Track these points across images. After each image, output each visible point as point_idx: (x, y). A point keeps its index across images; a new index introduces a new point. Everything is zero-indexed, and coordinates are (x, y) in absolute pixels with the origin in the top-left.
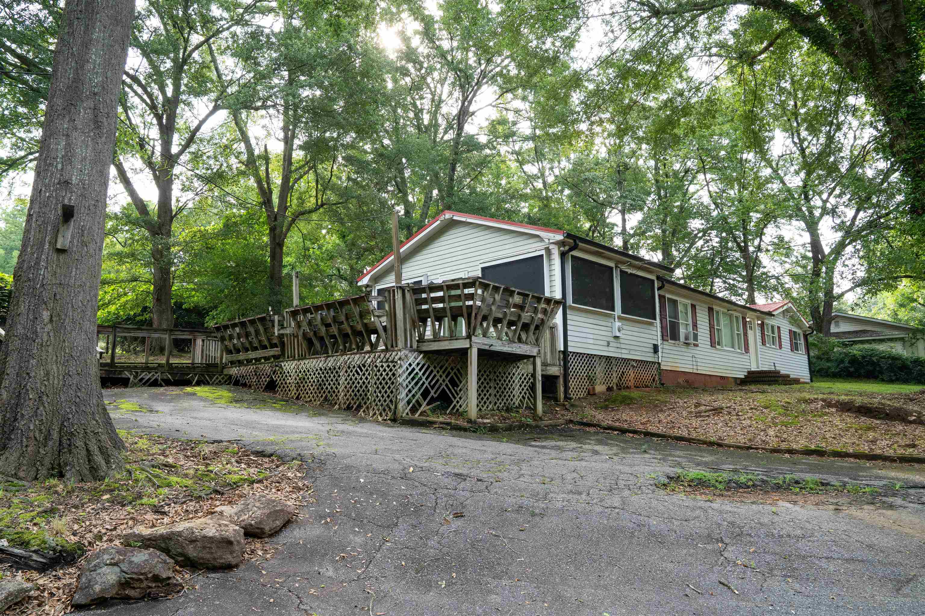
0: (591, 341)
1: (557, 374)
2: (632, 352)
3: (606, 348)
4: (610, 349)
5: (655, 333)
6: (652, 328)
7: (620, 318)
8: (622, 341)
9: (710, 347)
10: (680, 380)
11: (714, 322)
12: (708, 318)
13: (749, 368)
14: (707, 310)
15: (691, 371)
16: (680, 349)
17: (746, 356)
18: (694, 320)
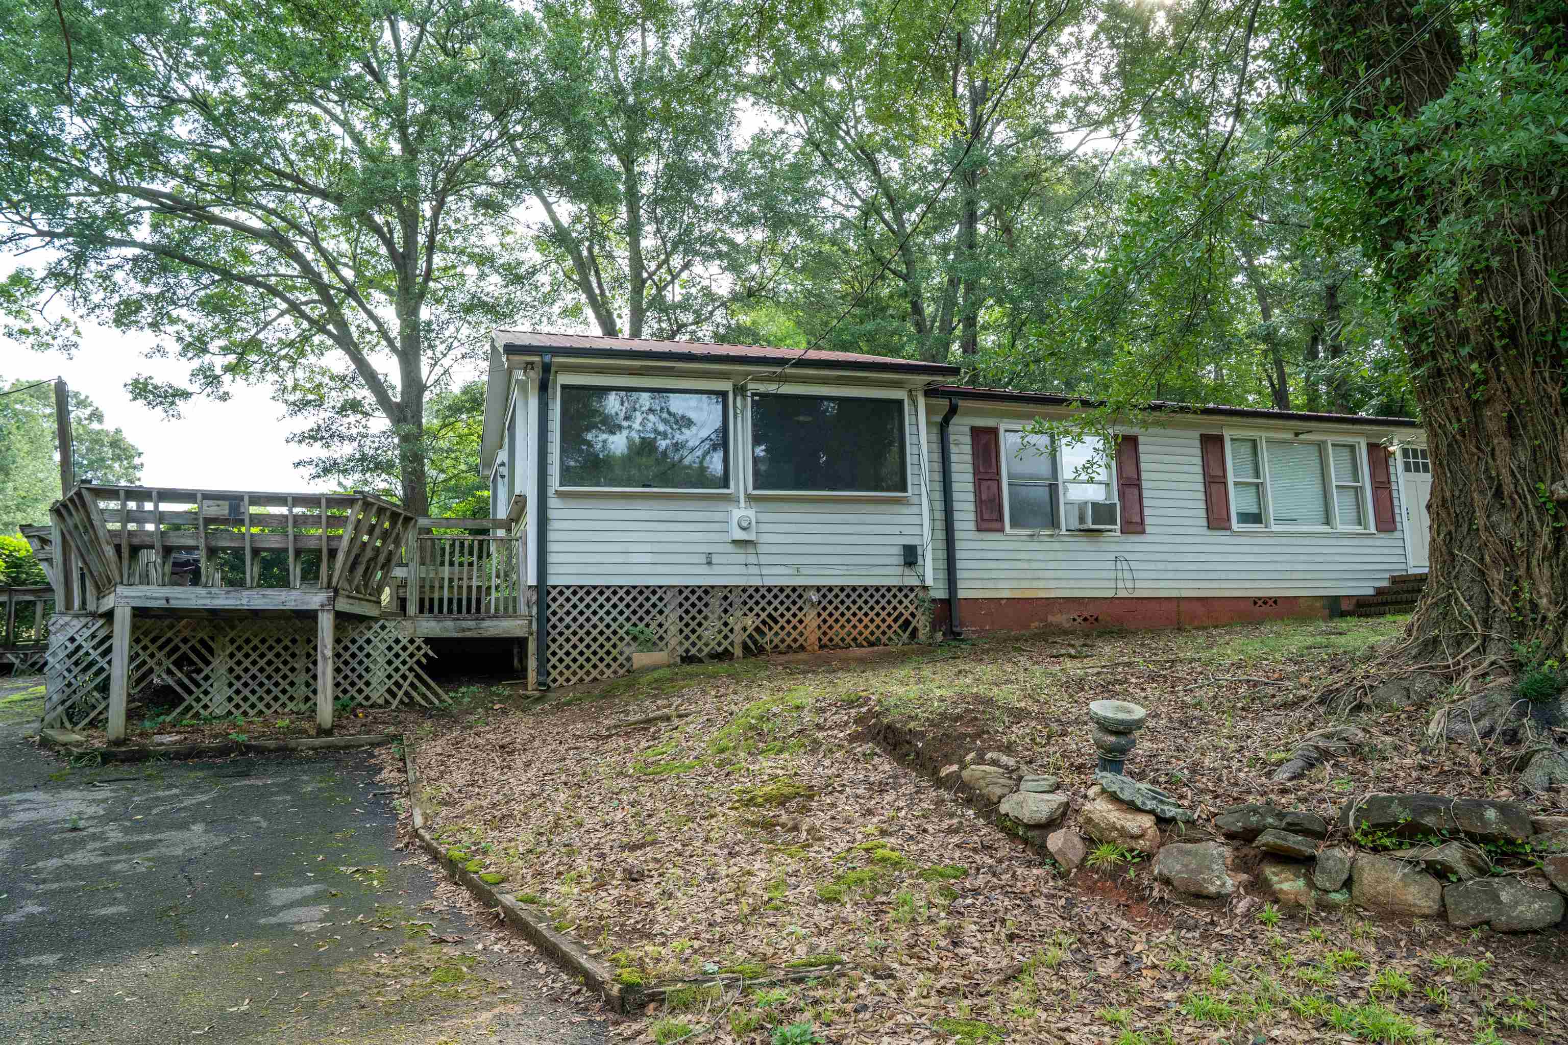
0: (648, 558)
1: (520, 633)
2: (804, 571)
3: (705, 570)
4: (716, 570)
5: (915, 520)
6: (904, 510)
7: (750, 498)
8: (761, 549)
9: (1204, 531)
10: (1060, 619)
11: (1224, 470)
12: (1198, 460)
13: (1398, 569)
14: (1197, 443)
15: (1110, 594)
16: (1056, 546)
17: (1384, 540)
18: (1130, 471)
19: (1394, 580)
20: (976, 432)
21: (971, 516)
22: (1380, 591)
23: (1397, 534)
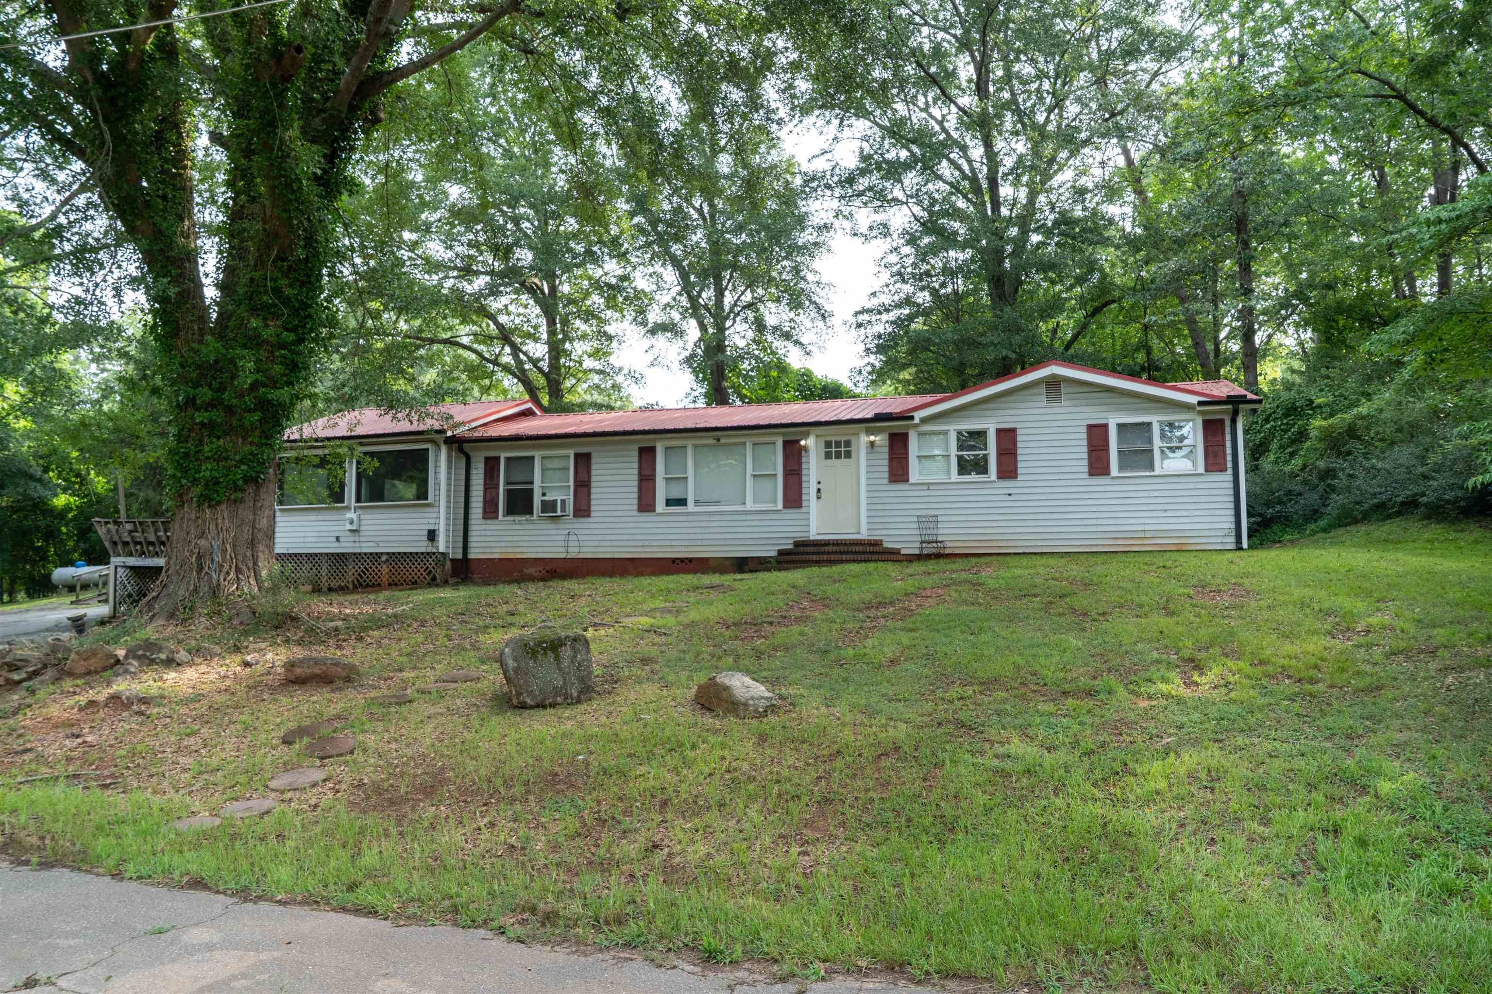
0: (312, 540)
2: (383, 544)
3: (335, 545)
4: (343, 544)
5: (434, 515)
6: (429, 509)
7: (359, 508)
8: (364, 533)
9: (635, 513)
10: (531, 571)
11: (654, 470)
12: (636, 465)
13: (801, 536)
14: (636, 453)
15: (563, 556)
16: (531, 527)
17: (792, 515)
18: (583, 476)
19: (797, 544)
20: (487, 460)
21: (481, 511)
22: (781, 553)
23: (804, 510)
